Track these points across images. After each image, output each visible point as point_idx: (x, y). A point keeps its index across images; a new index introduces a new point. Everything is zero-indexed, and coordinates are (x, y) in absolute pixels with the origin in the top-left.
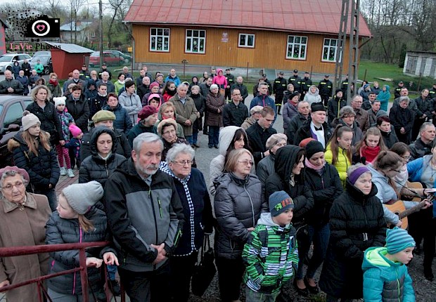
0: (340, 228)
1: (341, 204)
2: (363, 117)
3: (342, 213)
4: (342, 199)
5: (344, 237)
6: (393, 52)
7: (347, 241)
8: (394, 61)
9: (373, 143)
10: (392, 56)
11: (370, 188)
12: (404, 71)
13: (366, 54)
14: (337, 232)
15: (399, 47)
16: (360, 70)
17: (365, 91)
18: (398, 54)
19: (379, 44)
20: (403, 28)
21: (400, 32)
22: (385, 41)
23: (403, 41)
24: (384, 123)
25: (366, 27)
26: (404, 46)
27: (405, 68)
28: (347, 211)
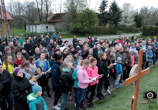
0: (18, 93)
1: (15, 84)
2: (15, 49)
3: (16, 87)
4: (14, 82)
5: (20, 95)
6: (22, 25)
7: (22, 96)
8: (23, 28)
9: (19, 58)
10: (22, 26)
11: (23, 75)
12: (27, 31)
13: (12, 26)
14: (17, 94)
15: (24, 23)
16: (11, 32)
17: (15, 40)
18: (23, 25)
19: (16, 22)
20: (23, 16)
21: (23, 18)
22: (18, 21)
23: (24, 21)
24: (23, 50)
25: (10, 16)
26: (25, 22)
27: (27, 30)
28: (18, 85)
